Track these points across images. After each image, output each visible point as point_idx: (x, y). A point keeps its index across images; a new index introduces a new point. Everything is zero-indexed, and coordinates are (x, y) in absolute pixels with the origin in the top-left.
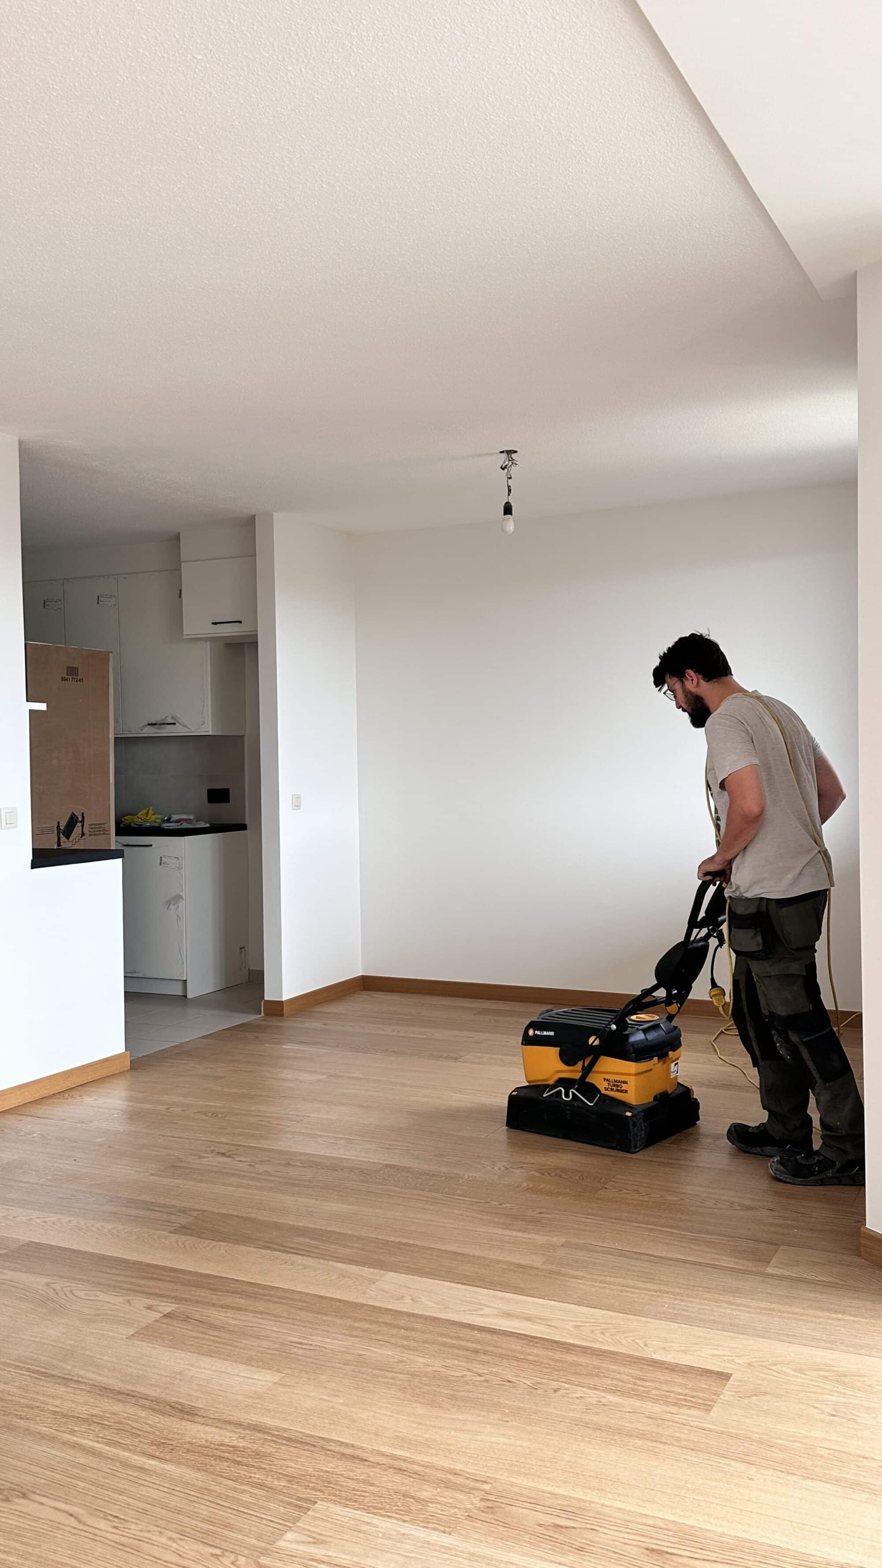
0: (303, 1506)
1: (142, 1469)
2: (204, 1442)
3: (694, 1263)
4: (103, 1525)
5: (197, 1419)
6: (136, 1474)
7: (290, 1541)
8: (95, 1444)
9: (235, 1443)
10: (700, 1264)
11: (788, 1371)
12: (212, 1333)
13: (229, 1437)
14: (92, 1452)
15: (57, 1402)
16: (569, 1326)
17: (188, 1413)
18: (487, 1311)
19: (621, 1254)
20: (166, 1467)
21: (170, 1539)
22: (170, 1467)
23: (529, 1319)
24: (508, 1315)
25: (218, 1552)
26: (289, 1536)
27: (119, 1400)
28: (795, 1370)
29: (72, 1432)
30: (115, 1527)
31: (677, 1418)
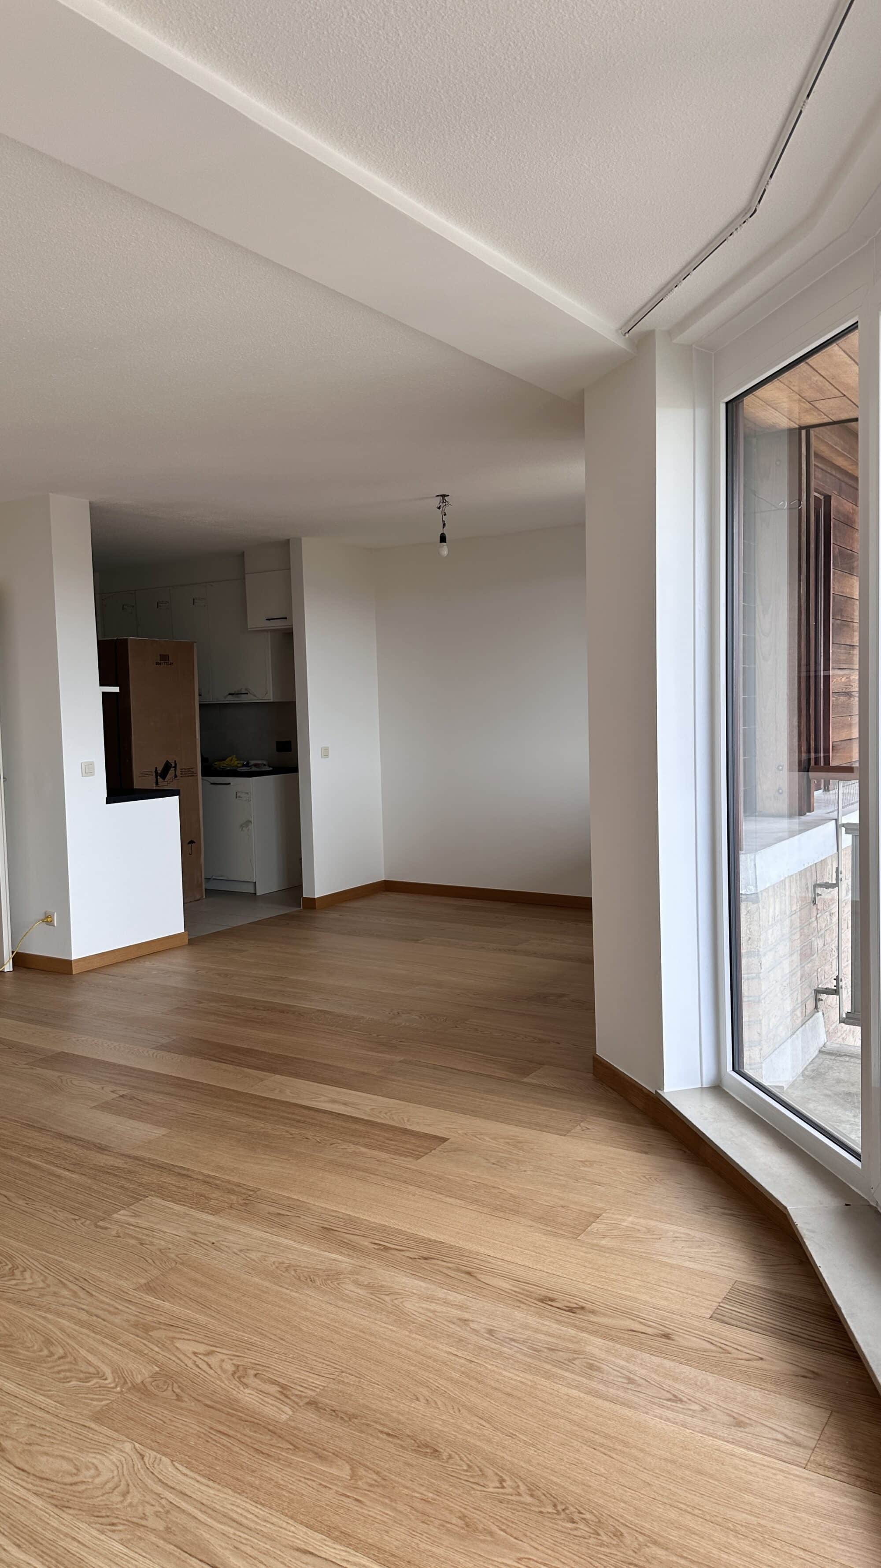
0: (137, 1198)
1: (58, 1176)
2: (102, 1165)
3: (477, 1074)
4: (21, 1202)
5: (106, 1152)
6: (54, 1179)
7: (122, 1215)
8: (40, 1163)
9: (120, 1165)
10: (481, 1075)
11: (487, 1139)
12: (143, 1106)
13: (120, 1163)
14: (35, 1167)
15: (30, 1141)
16: (367, 1109)
17: (102, 1149)
18: (323, 1098)
19: (435, 1067)
20: (74, 1176)
21: (55, 1211)
22: (75, 1176)
23: (345, 1104)
24: (334, 1101)
25: (77, 1217)
26: (122, 1212)
27: (66, 1141)
28: (492, 1139)
29: (29, 1156)
30: (27, 1204)
31: (394, 1162)
